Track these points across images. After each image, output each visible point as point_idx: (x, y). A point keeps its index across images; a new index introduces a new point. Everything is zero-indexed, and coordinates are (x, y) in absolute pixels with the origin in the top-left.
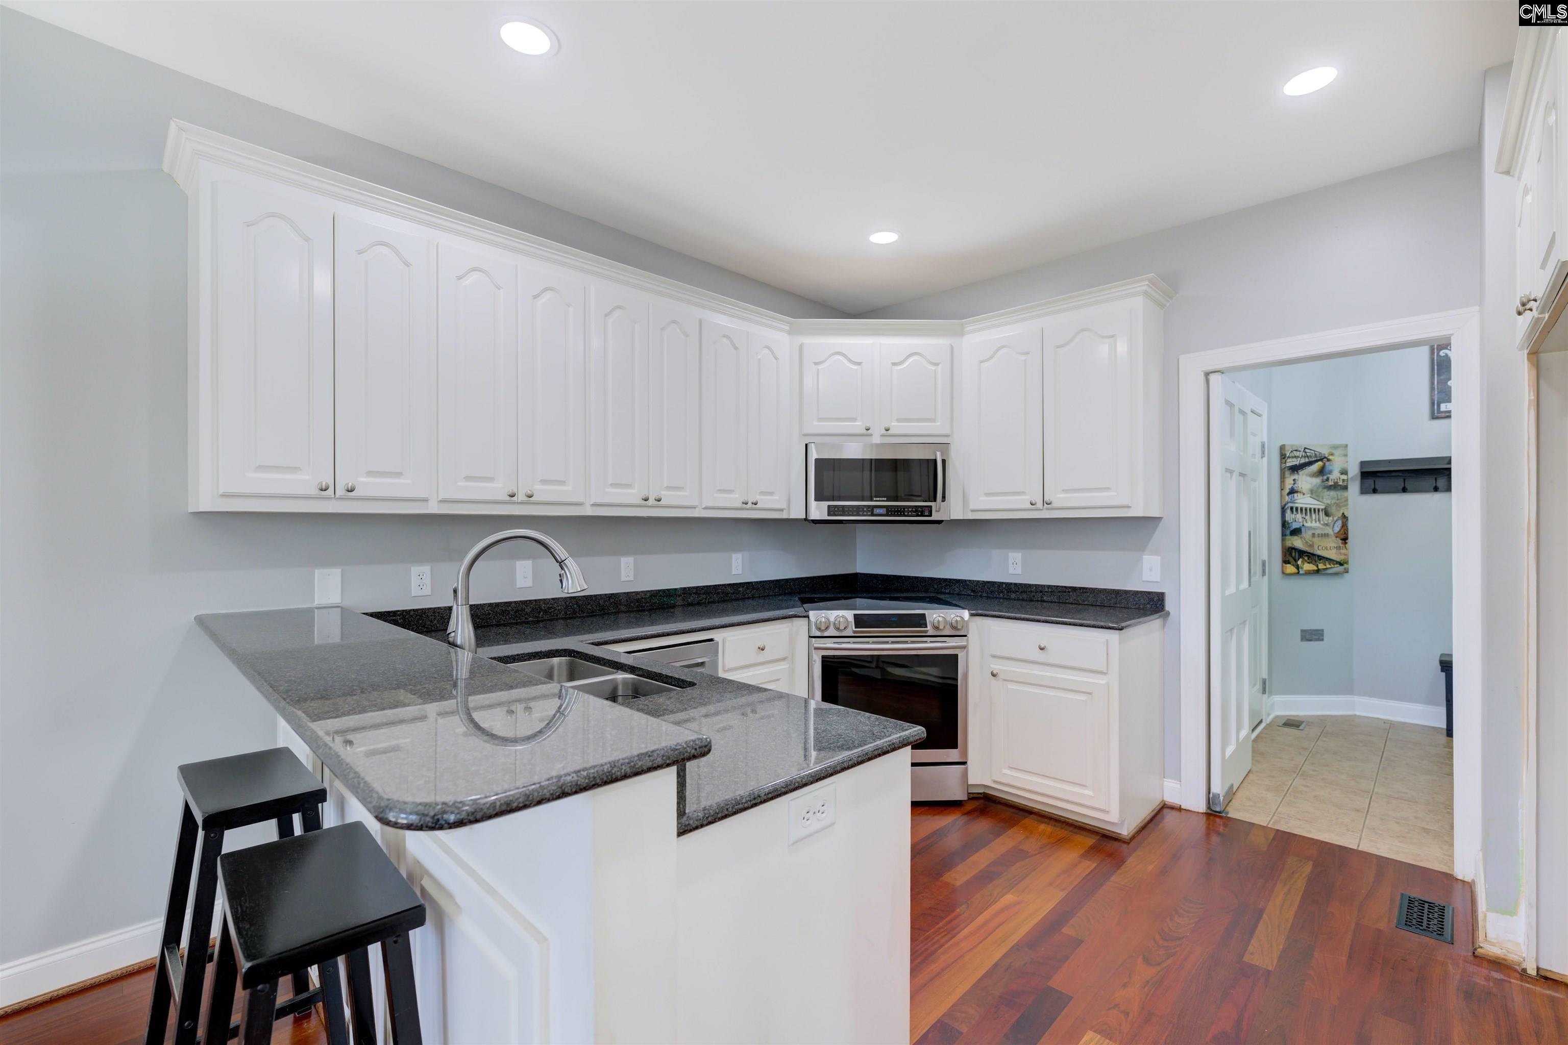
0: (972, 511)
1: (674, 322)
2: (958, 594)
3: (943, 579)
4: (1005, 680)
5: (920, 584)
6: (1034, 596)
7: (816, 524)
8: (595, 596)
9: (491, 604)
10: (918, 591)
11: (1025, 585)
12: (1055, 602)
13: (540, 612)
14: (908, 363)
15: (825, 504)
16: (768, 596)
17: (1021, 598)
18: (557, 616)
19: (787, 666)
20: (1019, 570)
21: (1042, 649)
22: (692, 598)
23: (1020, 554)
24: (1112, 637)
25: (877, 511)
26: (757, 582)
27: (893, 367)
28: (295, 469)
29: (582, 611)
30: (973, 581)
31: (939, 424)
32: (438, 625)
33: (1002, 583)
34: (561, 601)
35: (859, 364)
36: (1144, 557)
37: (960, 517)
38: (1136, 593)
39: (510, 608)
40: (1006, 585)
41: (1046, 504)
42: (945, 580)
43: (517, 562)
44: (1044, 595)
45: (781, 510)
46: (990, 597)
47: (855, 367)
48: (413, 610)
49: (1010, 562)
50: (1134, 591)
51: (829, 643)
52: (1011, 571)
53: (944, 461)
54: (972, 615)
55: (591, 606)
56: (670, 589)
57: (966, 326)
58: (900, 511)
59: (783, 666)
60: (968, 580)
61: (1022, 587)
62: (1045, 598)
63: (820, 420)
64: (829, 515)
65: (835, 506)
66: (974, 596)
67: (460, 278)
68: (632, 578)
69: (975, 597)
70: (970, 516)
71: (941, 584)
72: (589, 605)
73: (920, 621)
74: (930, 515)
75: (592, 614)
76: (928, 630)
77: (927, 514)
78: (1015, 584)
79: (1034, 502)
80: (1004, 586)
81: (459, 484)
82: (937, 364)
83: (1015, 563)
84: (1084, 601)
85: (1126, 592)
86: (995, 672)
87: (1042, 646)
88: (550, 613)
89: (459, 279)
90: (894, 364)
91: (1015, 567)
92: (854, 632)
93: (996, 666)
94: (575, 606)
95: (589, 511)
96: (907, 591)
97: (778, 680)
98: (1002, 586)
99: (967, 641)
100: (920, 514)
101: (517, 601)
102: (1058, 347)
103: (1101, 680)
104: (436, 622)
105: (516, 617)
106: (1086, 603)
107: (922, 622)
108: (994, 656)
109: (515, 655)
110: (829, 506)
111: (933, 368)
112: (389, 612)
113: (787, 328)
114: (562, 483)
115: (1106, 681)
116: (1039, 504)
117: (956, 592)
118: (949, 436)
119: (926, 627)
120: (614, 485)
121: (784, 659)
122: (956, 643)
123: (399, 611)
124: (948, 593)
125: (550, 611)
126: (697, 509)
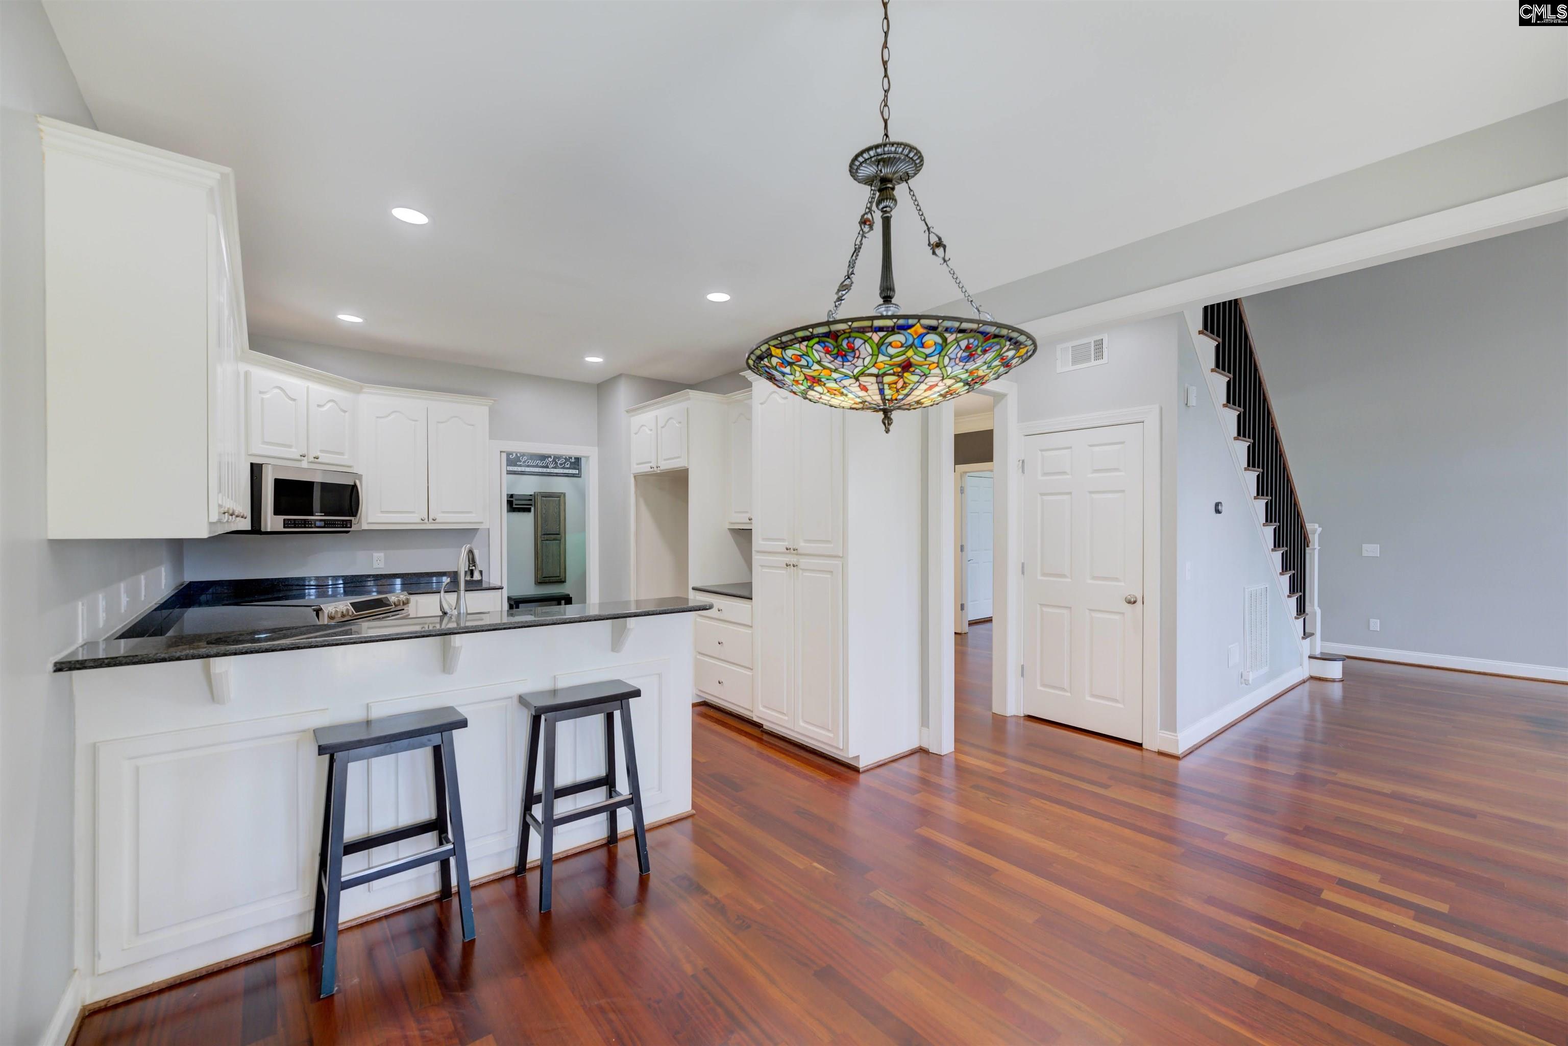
0: (369, 524)
15: (281, 518)
20: (382, 565)
25: (318, 524)
27: (317, 408)
31: (352, 458)
35: (293, 400)
41: (430, 520)
47: (291, 402)
58: (333, 524)
63: (264, 443)
64: (284, 527)
65: (289, 520)
77: (350, 526)
79: (423, 519)
82: (345, 412)
90: (317, 406)
100: (345, 525)
102: (439, 423)
110: (284, 520)
111: (343, 414)
116: (426, 520)
118: (357, 467)
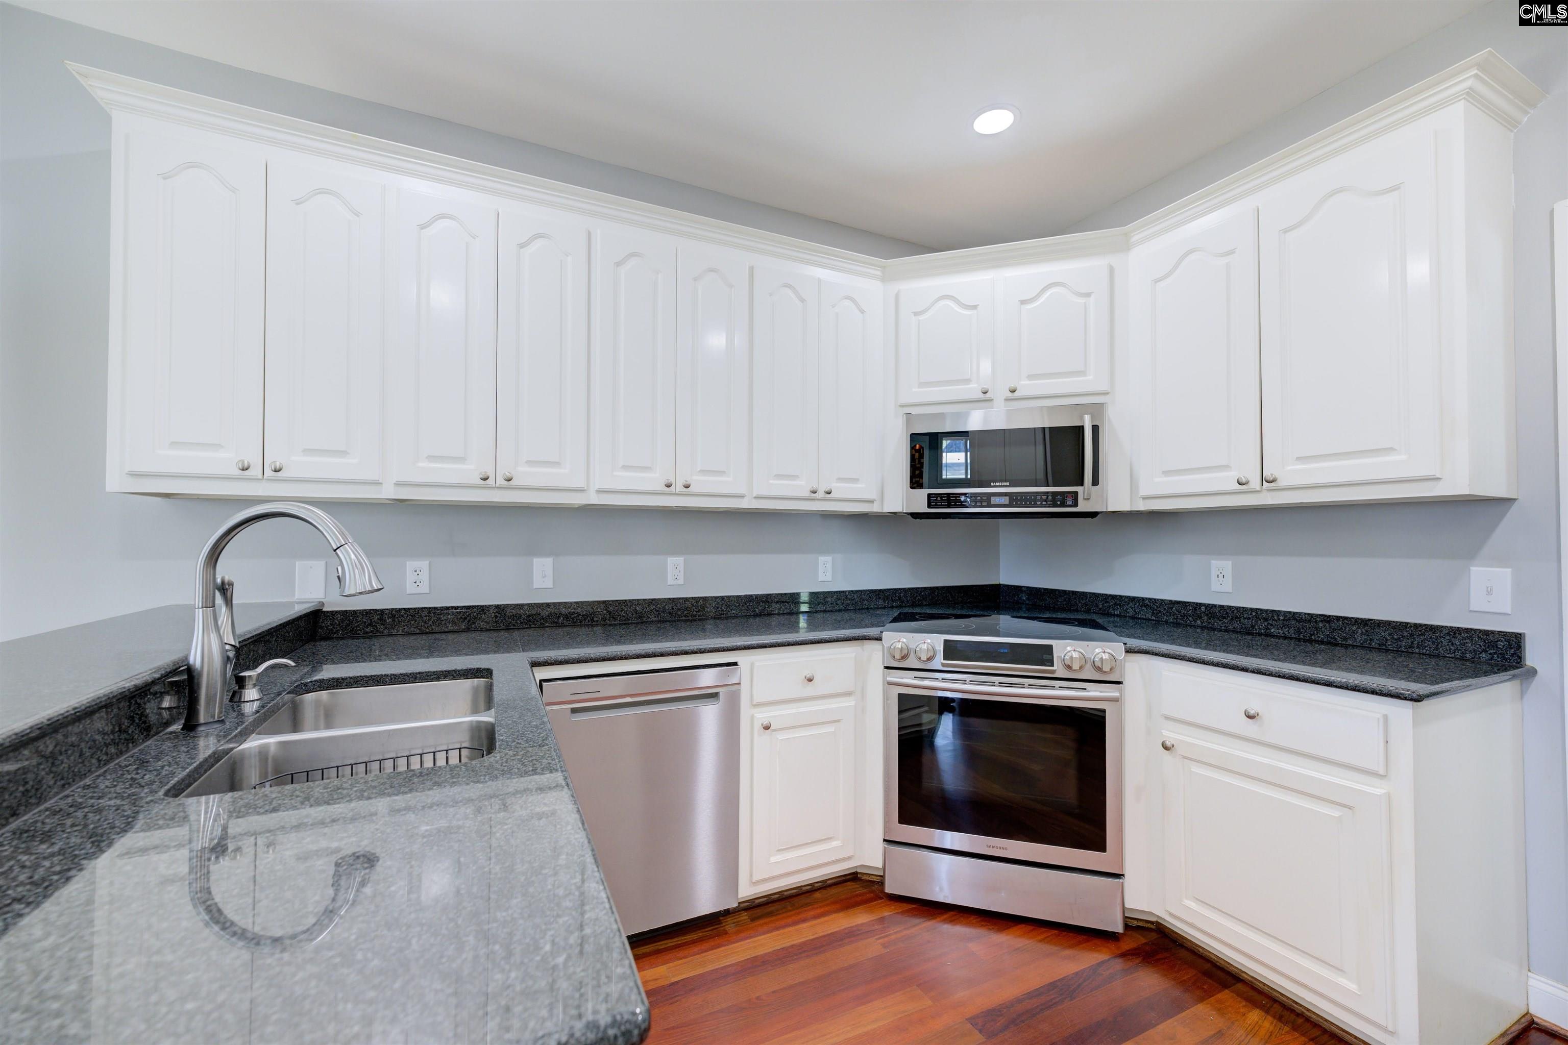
0: (1145, 498)
1: (712, 270)
2: (1133, 618)
3: (1110, 595)
4: (1185, 758)
5: (1079, 602)
6: (1253, 627)
7: (915, 518)
8: (631, 601)
9: (498, 605)
10: (1077, 611)
11: (1238, 609)
12: (1291, 638)
13: (559, 617)
14: (1044, 299)
15: (923, 493)
16: (868, 609)
17: (1231, 627)
18: (581, 622)
19: (853, 703)
21: (1250, 717)
22: (760, 608)
23: (1230, 563)
24: (1401, 711)
25: (995, 500)
26: (852, 591)
27: (1022, 306)
28: (216, 446)
29: (613, 618)
30: (1155, 599)
31: (1091, 377)
32: (433, 627)
33: (1200, 604)
34: (586, 605)
35: (974, 307)
36: (1473, 569)
37: (1126, 507)
38: (1455, 632)
39: (522, 611)
40: (1206, 608)
41: (1267, 482)
42: (1114, 597)
43: (535, 560)
44: (1271, 625)
45: (871, 502)
46: (1179, 624)
47: (970, 312)
48: (404, 609)
49: (1214, 573)
50: (1451, 627)
51: (908, 678)
52: (1215, 587)
53: (1095, 429)
54: (1129, 651)
55: (626, 612)
56: (731, 596)
57: (1132, 234)
58: (1028, 500)
59: (849, 702)
60: (1146, 598)
61: (1233, 612)
62: (1272, 631)
63: (922, 385)
64: (929, 506)
65: (936, 495)
66: (1156, 621)
67: (423, 227)
68: (681, 582)
69: (1158, 623)
70: (1142, 506)
71: (1108, 602)
72: (622, 611)
73: (1043, 655)
74: (1075, 504)
75: (626, 623)
76: (1056, 670)
77: (1070, 503)
78: (1222, 607)
79: (1244, 480)
80: (1203, 608)
81: (420, 465)
82: (1088, 295)
83: (1221, 576)
84: (1345, 639)
85: (1432, 629)
86: (1168, 744)
87: (1252, 712)
88: (573, 619)
89: (422, 229)
90: (1023, 302)
91: (1221, 582)
92: (943, 665)
93: (1171, 735)
94: (605, 612)
95: (593, 499)
96: (1063, 610)
97: (838, 721)
98: (1200, 608)
99: (1121, 691)
100: (1059, 503)
101: (531, 604)
102: (1286, 231)
103: (1378, 789)
104: (431, 623)
105: (530, 621)
106: (1350, 642)
107: (1046, 657)
108: (1167, 718)
109: (416, 673)
110: (928, 495)
111: (1082, 300)
112: (376, 610)
113: (879, 273)
114: (556, 464)
115: (1383, 791)
116: (1255, 483)
117: (1131, 614)
118: (1108, 393)
119: (1052, 665)
120: (625, 468)
121: (848, 694)
122: (1101, 692)
123: (387, 609)
124: (1118, 616)
125: (573, 616)
126: (746, 499)
